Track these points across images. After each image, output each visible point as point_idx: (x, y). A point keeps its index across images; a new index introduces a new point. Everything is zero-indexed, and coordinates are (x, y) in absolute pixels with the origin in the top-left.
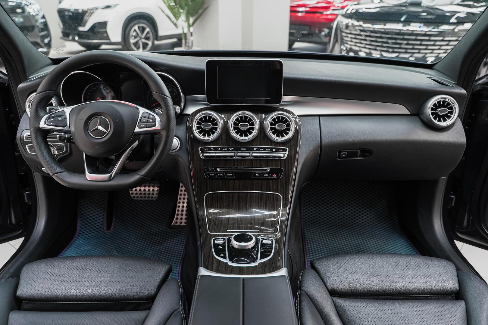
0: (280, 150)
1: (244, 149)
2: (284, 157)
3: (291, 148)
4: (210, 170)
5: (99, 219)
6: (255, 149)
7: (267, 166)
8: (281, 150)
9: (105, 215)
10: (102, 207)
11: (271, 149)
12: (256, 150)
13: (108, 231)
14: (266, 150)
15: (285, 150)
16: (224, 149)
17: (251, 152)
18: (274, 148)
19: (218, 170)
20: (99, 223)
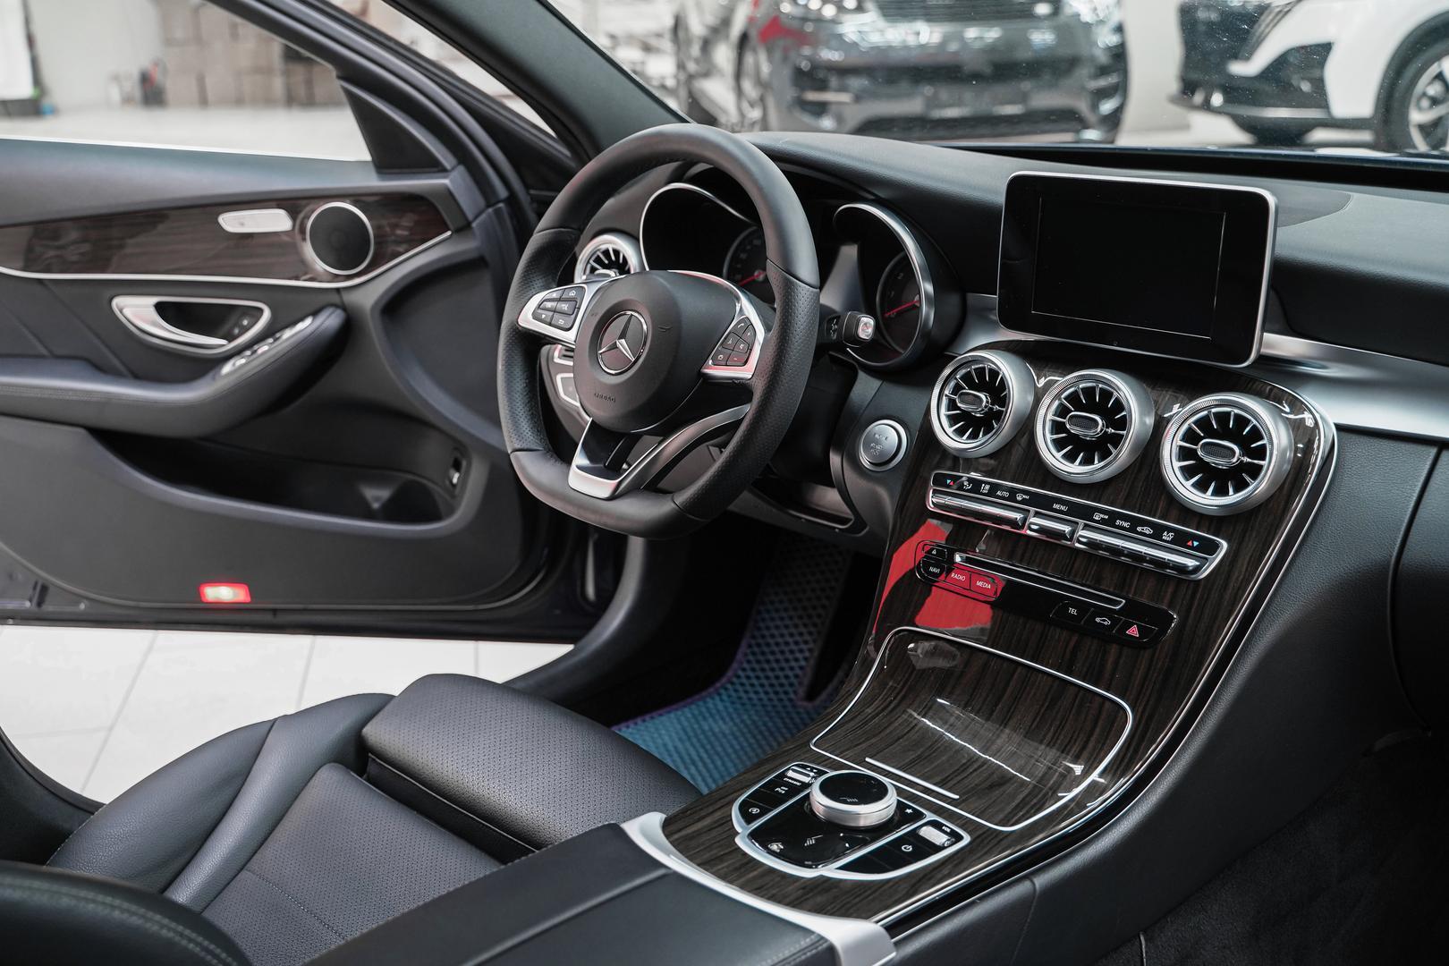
0: (1190, 543)
1: (1063, 508)
2: (1197, 569)
3: (1240, 544)
4: (934, 552)
5: (797, 660)
6: (1097, 517)
7: (1120, 590)
8: (1196, 544)
9: (816, 654)
10: (815, 625)
11: (1158, 531)
12: (1103, 522)
13: (805, 704)
14: (1139, 529)
15: (1211, 548)
16: (999, 493)
17: (1081, 522)
18: (1170, 529)
19: (958, 558)
20: (792, 669)
